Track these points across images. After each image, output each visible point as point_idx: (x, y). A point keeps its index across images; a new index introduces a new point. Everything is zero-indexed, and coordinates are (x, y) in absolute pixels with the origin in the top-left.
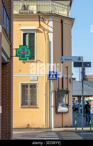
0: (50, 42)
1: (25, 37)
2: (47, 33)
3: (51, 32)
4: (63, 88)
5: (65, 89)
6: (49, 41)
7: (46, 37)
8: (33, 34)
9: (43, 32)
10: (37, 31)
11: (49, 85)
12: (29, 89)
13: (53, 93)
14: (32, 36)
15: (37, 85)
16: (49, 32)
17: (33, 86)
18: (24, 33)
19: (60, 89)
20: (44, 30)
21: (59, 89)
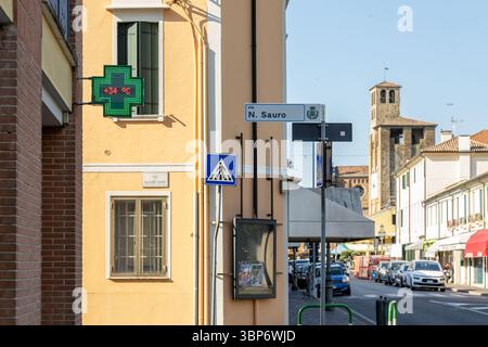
0: (210, 54)
1: (126, 35)
2: (201, 23)
3: (213, 19)
4: (255, 212)
5: (262, 215)
6: (207, 49)
7: (199, 38)
8: (152, 24)
9: (188, 19)
10: (167, 13)
11: (208, 202)
12: (138, 215)
13: (221, 231)
14: (149, 32)
15: (166, 201)
16: (207, 17)
17: (154, 207)
18: (120, 20)
19: (247, 214)
20: (190, 10)
21: (241, 215)
